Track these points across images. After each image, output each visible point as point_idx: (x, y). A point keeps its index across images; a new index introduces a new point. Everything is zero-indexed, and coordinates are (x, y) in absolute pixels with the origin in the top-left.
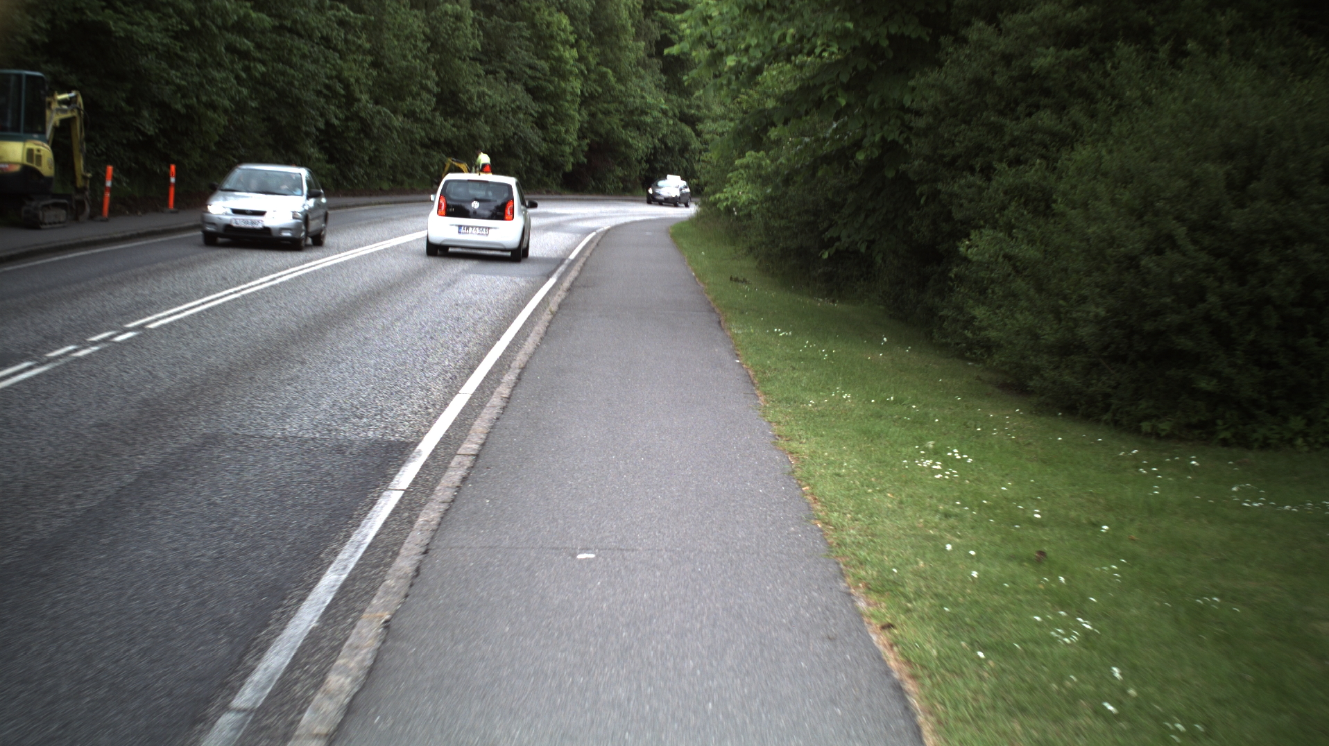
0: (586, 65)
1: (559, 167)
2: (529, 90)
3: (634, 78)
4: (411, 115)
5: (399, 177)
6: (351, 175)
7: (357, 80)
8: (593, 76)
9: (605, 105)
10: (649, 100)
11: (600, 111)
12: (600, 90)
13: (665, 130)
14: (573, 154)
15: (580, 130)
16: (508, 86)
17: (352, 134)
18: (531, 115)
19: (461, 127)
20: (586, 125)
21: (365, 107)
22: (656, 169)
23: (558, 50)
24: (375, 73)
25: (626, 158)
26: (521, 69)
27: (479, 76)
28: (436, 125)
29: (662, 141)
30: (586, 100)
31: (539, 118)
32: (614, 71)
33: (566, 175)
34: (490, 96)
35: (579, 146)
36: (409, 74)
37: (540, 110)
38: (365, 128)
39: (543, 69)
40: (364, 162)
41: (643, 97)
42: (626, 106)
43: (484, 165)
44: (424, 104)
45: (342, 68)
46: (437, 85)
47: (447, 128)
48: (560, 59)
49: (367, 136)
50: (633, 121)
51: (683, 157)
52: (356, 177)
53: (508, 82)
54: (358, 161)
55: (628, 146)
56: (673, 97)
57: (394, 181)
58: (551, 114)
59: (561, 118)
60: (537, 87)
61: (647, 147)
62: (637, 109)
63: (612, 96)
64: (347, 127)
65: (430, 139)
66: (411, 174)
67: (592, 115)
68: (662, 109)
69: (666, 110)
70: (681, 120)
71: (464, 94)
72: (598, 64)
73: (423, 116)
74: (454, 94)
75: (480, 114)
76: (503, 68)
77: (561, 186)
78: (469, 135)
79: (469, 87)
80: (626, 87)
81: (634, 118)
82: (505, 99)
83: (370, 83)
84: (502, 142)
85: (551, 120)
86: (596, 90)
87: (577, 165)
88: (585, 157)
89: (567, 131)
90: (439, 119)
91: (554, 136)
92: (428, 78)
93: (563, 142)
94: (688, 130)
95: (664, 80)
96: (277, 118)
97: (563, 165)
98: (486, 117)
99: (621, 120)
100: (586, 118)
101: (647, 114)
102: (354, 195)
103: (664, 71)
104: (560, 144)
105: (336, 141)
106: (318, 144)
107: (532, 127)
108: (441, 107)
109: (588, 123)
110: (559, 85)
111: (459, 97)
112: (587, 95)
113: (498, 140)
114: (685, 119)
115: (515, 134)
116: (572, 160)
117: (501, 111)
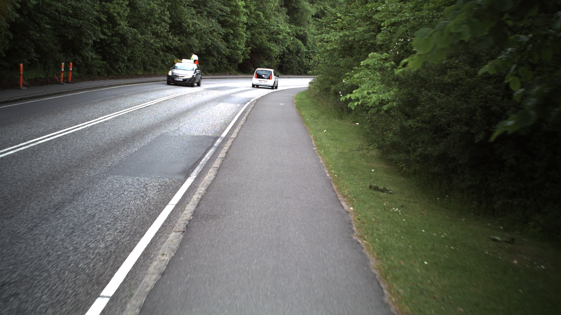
0: (249, 10)
2: (219, 22)
3: (273, 17)
7: (118, 14)
9: (259, 30)
10: (281, 27)
11: (257, 32)
12: (256, 23)
13: (289, 42)
14: (242, 54)
15: (246, 42)
16: (208, 20)
17: (116, 44)
18: (221, 34)
19: (183, 41)
20: (249, 40)
21: (123, 28)
22: (284, 62)
26: (215, 11)
27: (193, 15)
29: (287, 48)
30: (249, 27)
31: (225, 36)
32: (263, 13)
33: (239, 65)
34: (199, 25)
35: (246, 50)
37: (225, 32)
38: (123, 40)
39: (227, 11)
40: (124, 60)
41: (278, 26)
42: (269, 30)
44: (163, 28)
46: (170, 18)
49: (125, 44)
50: (273, 38)
51: (297, 56)
52: (119, 68)
53: (208, 18)
54: (121, 59)
55: (271, 50)
56: (293, 26)
57: (145, 70)
58: (232, 34)
59: (236, 36)
60: (224, 20)
61: (281, 51)
62: (275, 32)
63: (263, 25)
64: (113, 40)
65: (166, 47)
66: (156, 66)
67: (253, 35)
68: (287, 32)
69: (289, 32)
70: (296, 37)
71: (185, 23)
72: (256, 10)
73: (162, 35)
74: (180, 24)
75: (193, 34)
76: (206, 10)
77: (237, 71)
78: (187, 44)
80: (269, 22)
82: (205, 27)
85: (231, 37)
86: (254, 22)
87: (245, 60)
88: (249, 56)
89: (239, 43)
90: (171, 37)
91: (233, 46)
92: (165, 15)
93: (238, 49)
94: (300, 42)
95: (288, 18)
97: (238, 60)
98: (196, 35)
99: (267, 37)
100: (250, 36)
101: (280, 34)
103: (288, 14)
104: (236, 50)
106: (95, 50)
107: (221, 41)
108: (173, 30)
109: (250, 38)
110: (235, 19)
111: (182, 25)
112: (250, 25)
113: (203, 47)
114: (298, 37)
115: (212, 44)
116: (242, 57)
117: (204, 32)
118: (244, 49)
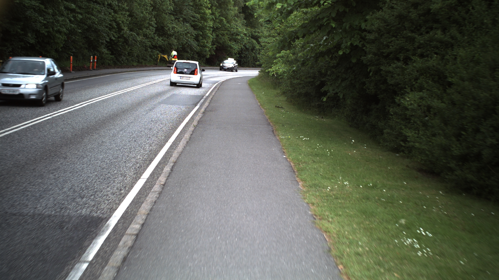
0: (215, 16)
1: (204, 56)
2: (192, 26)
3: (233, 22)
4: (145, 36)
5: (141, 60)
6: (121, 59)
7: (123, 22)
8: (218, 21)
9: (222, 32)
10: (240, 30)
11: (220, 34)
12: (220, 26)
13: (246, 41)
14: (209, 51)
15: (212, 41)
16: (184, 24)
17: (121, 44)
18: (193, 35)
19: (165, 41)
20: (215, 40)
21: (126, 32)
22: (242, 56)
23: (203, 9)
24: (130, 19)
25: (230, 53)
26: (189, 17)
27: (172, 20)
28: (156, 40)
29: (244, 46)
30: (215, 30)
31: (196, 37)
32: (226, 18)
33: (206, 59)
34: (177, 28)
35: (212, 48)
36: (145, 19)
37: (197, 34)
38: (126, 41)
39: (198, 18)
40: (126, 54)
41: (237, 29)
42: (230, 32)
43: (174, 56)
44: (151, 32)
45: (117, 17)
46: (156, 24)
47: (160, 41)
48: (204, 13)
49: (127, 44)
50: (233, 38)
51: (253, 52)
52: (122, 60)
53: (183, 23)
54: (123, 54)
55: (231, 48)
56: (249, 29)
57: (138, 62)
58: (201, 35)
59: (205, 36)
60: (195, 25)
61: (239, 48)
62: (234, 33)
63: (225, 28)
64: (119, 41)
65: (153, 45)
66: (145, 59)
67: (217, 36)
68: (244, 33)
69: (246, 33)
70: (252, 38)
71: (166, 27)
72: (220, 16)
73: (150, 36)
74: (163, 27)
75: (173, 35)
76: (182, 17)
77: (205, 63)
78: (168, 43)
79: (168, 25)
80: (230, 25)
81: (234, 37)
82: (182, 30)
83: (128, 23)
84: (181, 46)
85: (201, 38)
86: (218, 26)
87: (211, 55)
88: (214, 52)
89: (207, 42)
90: (157, 38)
91: (202, 44)
92: (152, 21)
93: (205, 46)
94: (254, 41)
95: (245, 22)
96: (90, 37)
97: (206, 55)
98: (175, 36)
99: (229, 38)
100: (215, 37)
101: (238, 35)
102: (122, 68)
103: (245, 19)
104: (205, 47)
105: (114, 46)
106: (107, 47)
107: (193, 40)
108: (157, 32)
109: (216, 39)
110: (204, 24)
111: (164, 29)
112: (215, 28)
113: (180, 45)
114: (254, 37)
115: (186, 43)
116: (209, 53)
117: (181, 34)
118: (210, 47)
